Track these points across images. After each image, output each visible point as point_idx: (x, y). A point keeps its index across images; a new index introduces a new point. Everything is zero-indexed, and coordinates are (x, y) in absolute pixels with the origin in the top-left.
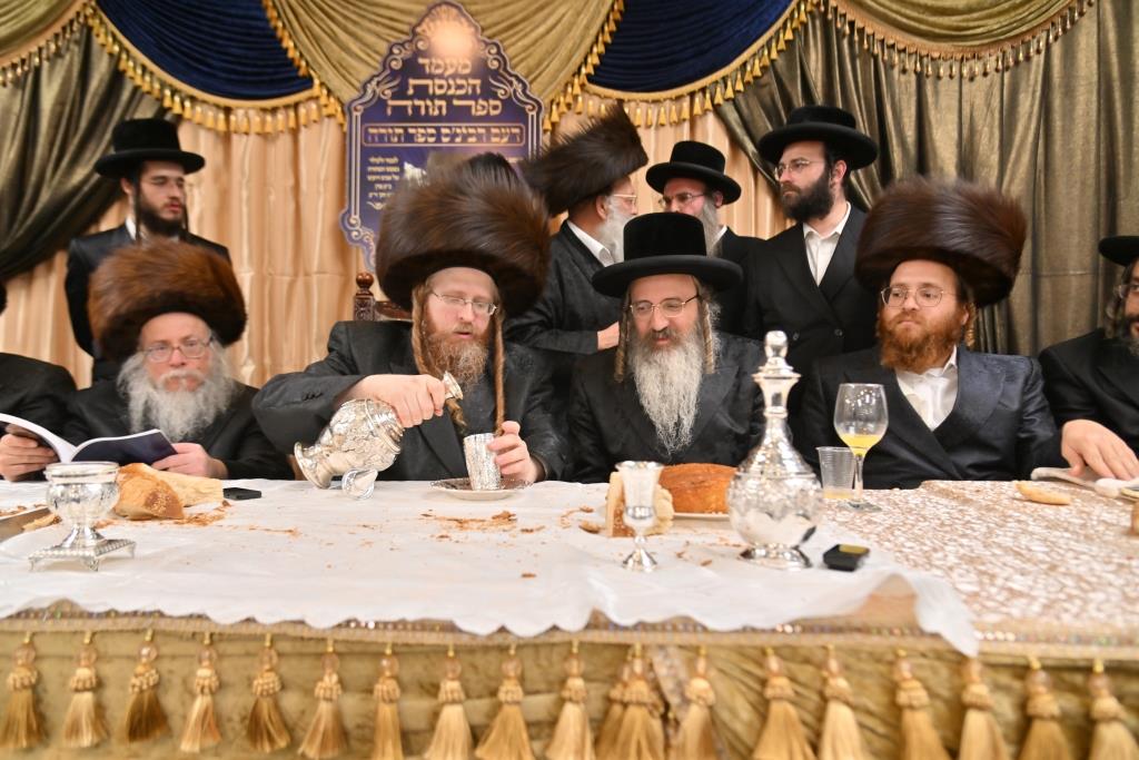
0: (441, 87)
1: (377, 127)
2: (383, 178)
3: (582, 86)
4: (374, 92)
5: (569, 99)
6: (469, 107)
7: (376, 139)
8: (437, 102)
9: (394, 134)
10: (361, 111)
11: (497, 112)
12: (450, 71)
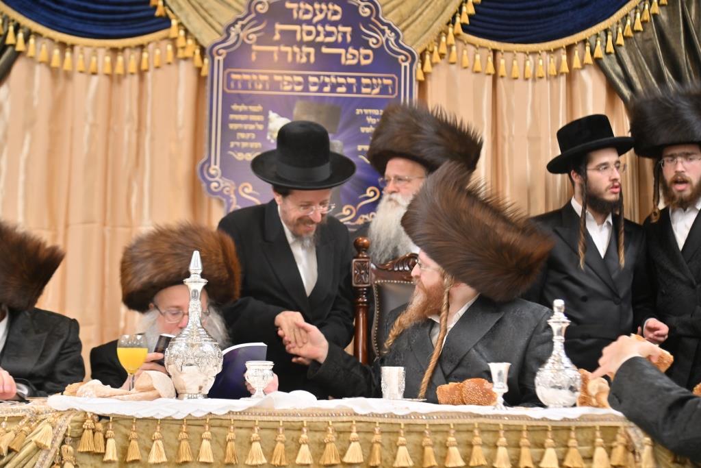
0: (309, 33)
1: (240, 73)
2: (246, 126)
3: (456, 36)
4: (238, 35)
5: (443, 50)
6: (339, 55)
7: (240, 86)
8: (305, 49)
9: (259, 81)
10: (224, 56)
11: (368, 62)
12: (320, 17)
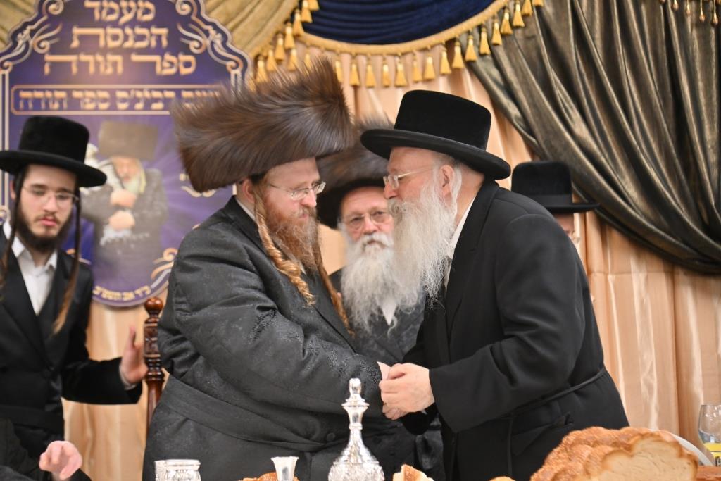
0: (115, 37)
1: (32, 90)
3: (296, 37)
4: (27, 43)
5: (280, 54)
6: (153, 64)
7: (31, 105)
8: (111, 58)
9: (54, 99)
10: (10, 69)
11: (190, 70)
12: (127, 17)
